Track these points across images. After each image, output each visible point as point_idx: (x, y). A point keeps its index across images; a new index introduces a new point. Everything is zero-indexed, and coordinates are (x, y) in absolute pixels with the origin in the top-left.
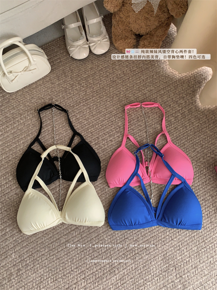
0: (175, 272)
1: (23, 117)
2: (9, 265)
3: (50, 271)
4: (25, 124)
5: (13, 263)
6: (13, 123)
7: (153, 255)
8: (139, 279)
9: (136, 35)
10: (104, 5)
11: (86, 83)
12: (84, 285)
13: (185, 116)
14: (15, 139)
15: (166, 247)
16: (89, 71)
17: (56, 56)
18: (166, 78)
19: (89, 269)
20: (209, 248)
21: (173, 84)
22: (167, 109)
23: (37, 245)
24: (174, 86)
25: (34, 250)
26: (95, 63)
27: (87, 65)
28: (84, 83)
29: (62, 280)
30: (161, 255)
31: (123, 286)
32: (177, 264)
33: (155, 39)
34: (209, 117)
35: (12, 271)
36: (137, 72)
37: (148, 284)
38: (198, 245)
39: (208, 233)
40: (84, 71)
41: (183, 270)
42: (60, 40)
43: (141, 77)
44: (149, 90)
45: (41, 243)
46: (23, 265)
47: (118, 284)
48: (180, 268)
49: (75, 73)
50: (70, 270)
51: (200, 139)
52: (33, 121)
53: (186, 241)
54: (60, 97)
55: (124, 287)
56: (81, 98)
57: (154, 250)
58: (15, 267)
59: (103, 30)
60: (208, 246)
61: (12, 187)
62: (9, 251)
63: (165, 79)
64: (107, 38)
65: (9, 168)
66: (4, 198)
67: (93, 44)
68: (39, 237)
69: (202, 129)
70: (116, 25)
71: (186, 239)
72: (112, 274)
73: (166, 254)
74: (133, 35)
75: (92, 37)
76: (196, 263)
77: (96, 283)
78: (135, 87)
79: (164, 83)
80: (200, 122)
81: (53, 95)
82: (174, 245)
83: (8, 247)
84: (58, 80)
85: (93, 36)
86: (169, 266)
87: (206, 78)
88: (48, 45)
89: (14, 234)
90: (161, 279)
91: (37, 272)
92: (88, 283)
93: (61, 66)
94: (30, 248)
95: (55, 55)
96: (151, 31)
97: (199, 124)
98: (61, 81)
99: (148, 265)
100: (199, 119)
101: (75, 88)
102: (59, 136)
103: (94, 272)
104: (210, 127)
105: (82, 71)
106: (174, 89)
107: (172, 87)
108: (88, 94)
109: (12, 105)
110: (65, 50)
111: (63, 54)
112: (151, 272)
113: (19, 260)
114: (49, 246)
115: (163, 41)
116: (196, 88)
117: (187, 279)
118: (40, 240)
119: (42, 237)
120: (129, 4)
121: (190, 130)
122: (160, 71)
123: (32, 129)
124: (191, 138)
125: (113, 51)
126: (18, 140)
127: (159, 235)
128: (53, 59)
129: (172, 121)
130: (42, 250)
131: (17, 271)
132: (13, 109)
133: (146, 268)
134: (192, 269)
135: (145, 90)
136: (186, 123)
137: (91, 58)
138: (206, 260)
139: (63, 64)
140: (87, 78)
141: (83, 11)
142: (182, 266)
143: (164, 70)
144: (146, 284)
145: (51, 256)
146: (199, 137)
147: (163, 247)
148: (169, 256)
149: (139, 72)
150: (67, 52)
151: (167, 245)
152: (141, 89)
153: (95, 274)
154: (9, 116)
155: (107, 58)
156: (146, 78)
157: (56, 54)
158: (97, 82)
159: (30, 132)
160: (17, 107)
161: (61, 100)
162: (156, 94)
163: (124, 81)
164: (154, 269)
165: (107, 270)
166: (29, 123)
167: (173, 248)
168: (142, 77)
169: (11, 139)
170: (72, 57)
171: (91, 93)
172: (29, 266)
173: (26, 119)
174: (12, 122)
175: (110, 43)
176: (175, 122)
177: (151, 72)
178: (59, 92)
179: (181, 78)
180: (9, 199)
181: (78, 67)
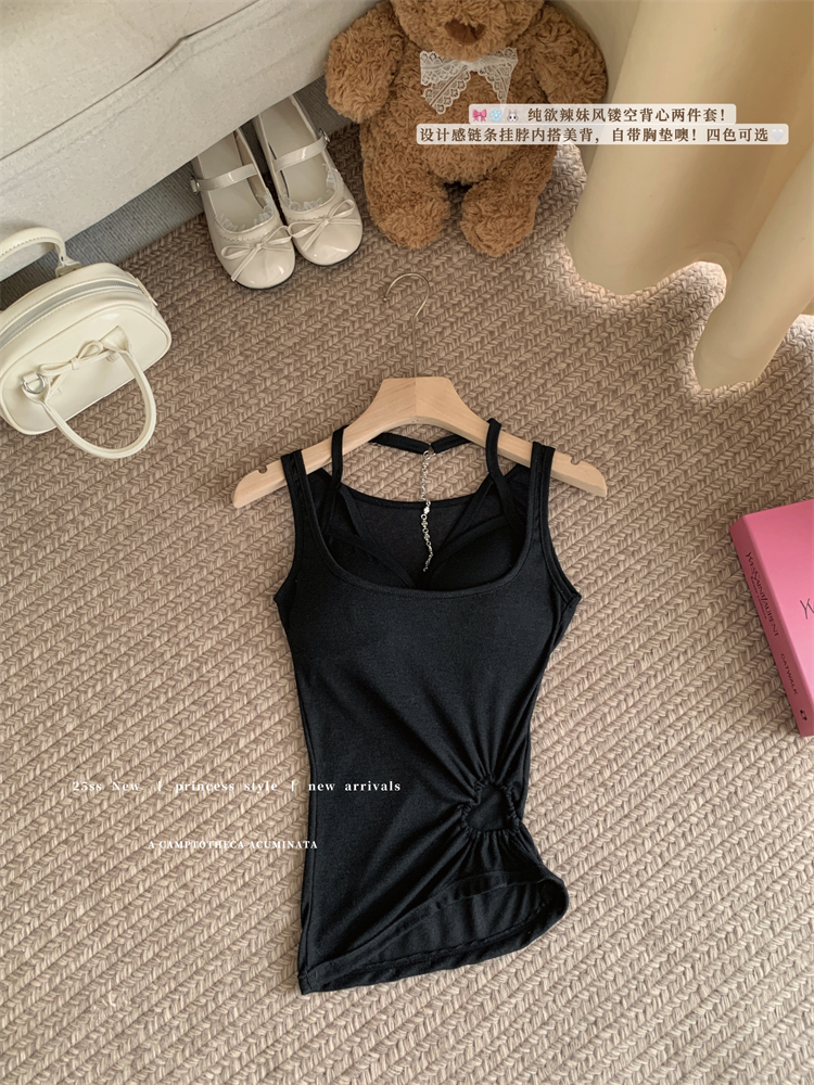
0: (694, 978)
1: (92, 505)
2: (99, 1037)
3: (250, 1040)
4: (100, 528)
5: (113, 1029)
6: (58, 530)
7: (607, 927)
8: (572, 1022)
9: (447, 186)
10: (330, 102)
11: (298, 365)
12: (380, 1073)
13: (651, 436)
14: (70, 584)
15: (647, 895)
16: (304, 324)
17: (182, 284)
18: (569, 319)
19: (391, 1011)
20: (797, 877)
21: (594, 335)
22: (584, 418)
23: (194, 951)
24: (599, 340)
25: (185, 969)
26: (319, 293)
27: (291, 303)
28: (289, 364)
29: (297, 1064)
30: (637, 925)
31: (517, 1056)
32: (695, 950)
33: (513, 191)
34: (728, 428)
35: (115, 1056)
36: (467, 310)
37: (606, 1035)
38: (758, 869)
39: (785, 826)
40: (284, 327)
41: (720, 968)
42: (188, 230)
43: (481, 322)
44: (517, 364)
45: (207, 941)
46: (151, 1032)
47: (499, 1050)
48: (707, 963)
49: (256, 336)
50: (324, 1024)
51: (712, 508)
52: (127, 516)
53: (715, 864)
54: (214, 421)
55: (523, 1059)
56: (285, 418)
57: (610, 910)
58: (124, 1042)
59: (333, 181)
60: (791, 869)
61: (78, 754)
62: (94, 987)
63: (563, 320)
64: (349, 207)
65: (59, 689)
66: (54, 799)
67: (305, 231)
68: (197, 920)
69: (712, 474)
70: (375, 162)
71: (713, 858)
72: (473, 1018)
73: (652, 917)
74: (436, 187)
75: (299, 206)
76: (762, 935)
77: (420, 1058)
78: (468, 358)
79: (564, 333)
80: (704, 450)
81: (187, 417)
82: (673, 881)
83: (90, 972)
84: (199, 364)
85: (302, 204)
86: (668, 961)
87: (701, 301)
88: (148, 251)
89: (106, 923)
90: (650, 1011)
91: (203, 1049)
92: (393, 1062)
93: (204, 317)
94: (170, 964)
95: (176, 284)
96: (495, 169)
97: (701, 457)
98: (211, 368)
99: (595, 966)
100: (700, 441)
101: (260, 385)
102: (225, 557)
103: (409, 1021)
104: (738, 461)
105: (278, 327)
106: (598, 350)
107: (591, 345)
108: (309, 400)
109: (46, 470)
110: (209, 264)
111: (206, 276)
112: (611, 991)
113: (135, 1016)
114: (235, 948)
115: (539, 198)
116: (671, 338)
117: (738, 996)
118: (203, 931)
119: (207, 921)
120: (413, 87)
121: (674, 481)
122: (544, 298)
123: (127, 542)
124: (680, 507)
125: (376, 246)
126: (81, 588)
127: (619, 854)
128: (172, 298)
129: (608, 457)
130: (211, 968)
131: (132, 1057)
132: (53, 482)
133: (589, 980)
134: (750, 960)
135: (502, 367)
136: (656, 459)
137: (304, 279)
138: (795, 921)
139: (211, 309)
140: (298, 348)
141: (260, 128)
142: (714, 953)
143: (558, 291)
144: (597, 1036)
145: (247, 984)
146: (706, 499)
147: (638, 895)
148: (663, 926)
149: (472, 309)
150: (218, 268)
151: (649, 888)
152: (488, 363)
153: (412, 1026)
154: (41, 508)
155: (360, 273)
156: (500, 323)
157: (181, 278)
158: (334, 359)
159: (121, 555)
160: (63, 474)
161: (217, 432)
162: (539, 375)
163: (427, 342)
164: (621, 982)
165: (453, 1004)
166: (115, 523)
167: (672, 895)
168: (487, 324)
169: (57, 586)
170: (238, 284)
171: (318, 398)
172: (174, 1031)
173: (101, 513)
174: (54, 527)
175: (363, 221)
176: (619, 459)
177: (514, 305)
178: (208, 405)
179: (618, 309)
180: (74, 799)
181: (263, 314)
